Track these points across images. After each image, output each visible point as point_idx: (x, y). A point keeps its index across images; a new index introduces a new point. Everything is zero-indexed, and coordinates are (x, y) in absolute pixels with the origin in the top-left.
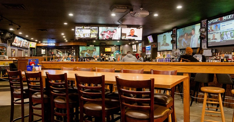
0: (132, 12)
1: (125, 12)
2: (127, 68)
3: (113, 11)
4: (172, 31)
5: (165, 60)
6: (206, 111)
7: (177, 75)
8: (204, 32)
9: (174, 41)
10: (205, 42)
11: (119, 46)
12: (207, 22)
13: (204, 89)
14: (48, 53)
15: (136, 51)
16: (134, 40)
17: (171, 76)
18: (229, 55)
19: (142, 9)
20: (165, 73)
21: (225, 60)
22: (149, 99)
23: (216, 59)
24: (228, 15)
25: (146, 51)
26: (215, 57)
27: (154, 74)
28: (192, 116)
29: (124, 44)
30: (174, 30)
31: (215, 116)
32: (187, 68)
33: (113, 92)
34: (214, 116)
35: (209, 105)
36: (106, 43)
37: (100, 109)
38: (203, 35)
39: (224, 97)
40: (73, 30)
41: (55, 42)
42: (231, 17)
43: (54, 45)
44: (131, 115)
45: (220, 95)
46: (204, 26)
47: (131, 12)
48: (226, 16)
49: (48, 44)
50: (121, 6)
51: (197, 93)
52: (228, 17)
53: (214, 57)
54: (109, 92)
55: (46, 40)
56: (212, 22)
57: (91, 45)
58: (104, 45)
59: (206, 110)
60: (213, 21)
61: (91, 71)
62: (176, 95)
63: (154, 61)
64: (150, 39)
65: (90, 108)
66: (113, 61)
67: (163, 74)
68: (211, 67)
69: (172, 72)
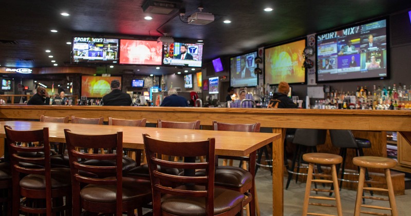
0: (184, 14)
1: (170, 13)
2: (171, 118)
3: (147, 10)
4: (257, 51)
5: (243, 104)
6: (311, 197)
7: (260, 132)
8: (312, 55)
9: (260, 70)
10: (313, 73)
11: (160, 77)
12: (316, 39)
13: (308, 157)
14: (16, 88)
15: (190, 86)
16: (186, 66)
17: (249, 133)
18: (351, 97)
19: (201, 10)
20: (239, 128)
21: (345, 106)
22: (206, 177)
23: (330, 104)
24: (350, 28)
25: (210, 87)
26: (330, 99)
27: (219, 129)
28: (288, 207)
29: (169, 74)
30: (259, 49)
31: (326, 205)
32: (279, 119)
33: (141, 164)
34: (324, 205)
35: (318, 186)
36: (135, 70)
37: (113, 197)
38: (310, 60)
39: (343, 171)
40: (69, 43)
41: (31, 66)
42: (354, 31)
43: (30, 71)
44: (173, 208)
45: (334, 168)
46: (311, 45)
47: (181, 15)
48: (347, 30)
49: (17, 70)
50: (163, 3)
51: (299, 165)
52: (350, 31)
53: (328, 100)
54: (133, 165)
55: (12, 61)
56: (325, 38)
57: (105, 74)
58: (130, 75)
59: (311, 194)
60: (325, 36)
61: (100, 124)
62: (262, 169)
63: (223, 105)
64: (217, 65)
65: (92, 196)
66: (146, 106)
67: (235, 130)
68: (320, 117)
69: (250, 127)
